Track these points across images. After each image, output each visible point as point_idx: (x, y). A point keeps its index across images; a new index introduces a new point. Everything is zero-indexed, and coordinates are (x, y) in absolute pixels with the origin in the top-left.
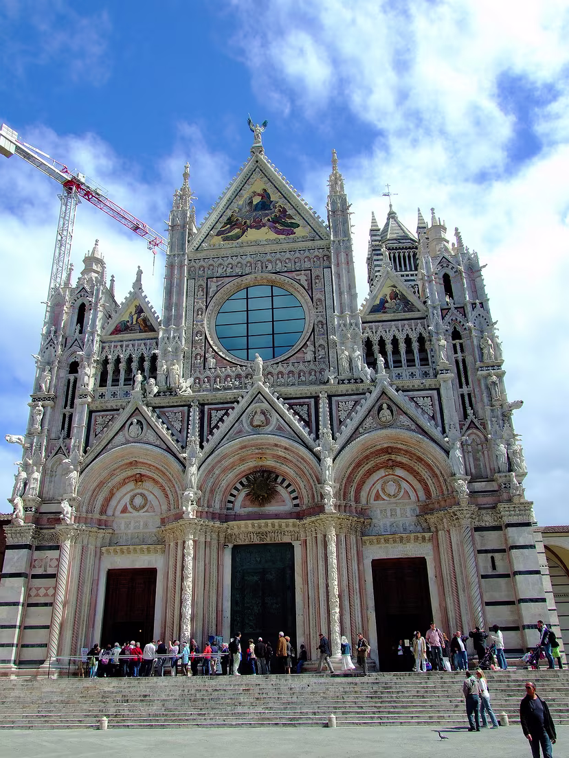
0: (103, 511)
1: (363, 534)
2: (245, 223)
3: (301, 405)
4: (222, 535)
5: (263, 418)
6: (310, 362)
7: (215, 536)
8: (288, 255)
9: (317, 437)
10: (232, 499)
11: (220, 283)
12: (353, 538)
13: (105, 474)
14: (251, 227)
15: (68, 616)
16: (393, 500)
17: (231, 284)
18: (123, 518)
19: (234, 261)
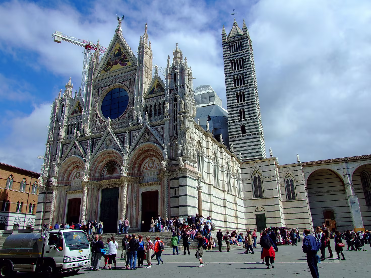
0: (68, 179)
1: (139, 183)
2: (112, 63)
3: (122, 136)
4: (98, 186)
5: (109, 142)
6: (127, 118)
7: (95, 186)
8: (124, 74)
9: (124, 148)
10: (103, 172)
11: (103, 90)
12: (135, 185)
13: (66, 166)
14: (114, 64)
15: (55, 215)
16: (151, 169)
17: (106, 89)
18: (74, 181)
19: (107, 80)
